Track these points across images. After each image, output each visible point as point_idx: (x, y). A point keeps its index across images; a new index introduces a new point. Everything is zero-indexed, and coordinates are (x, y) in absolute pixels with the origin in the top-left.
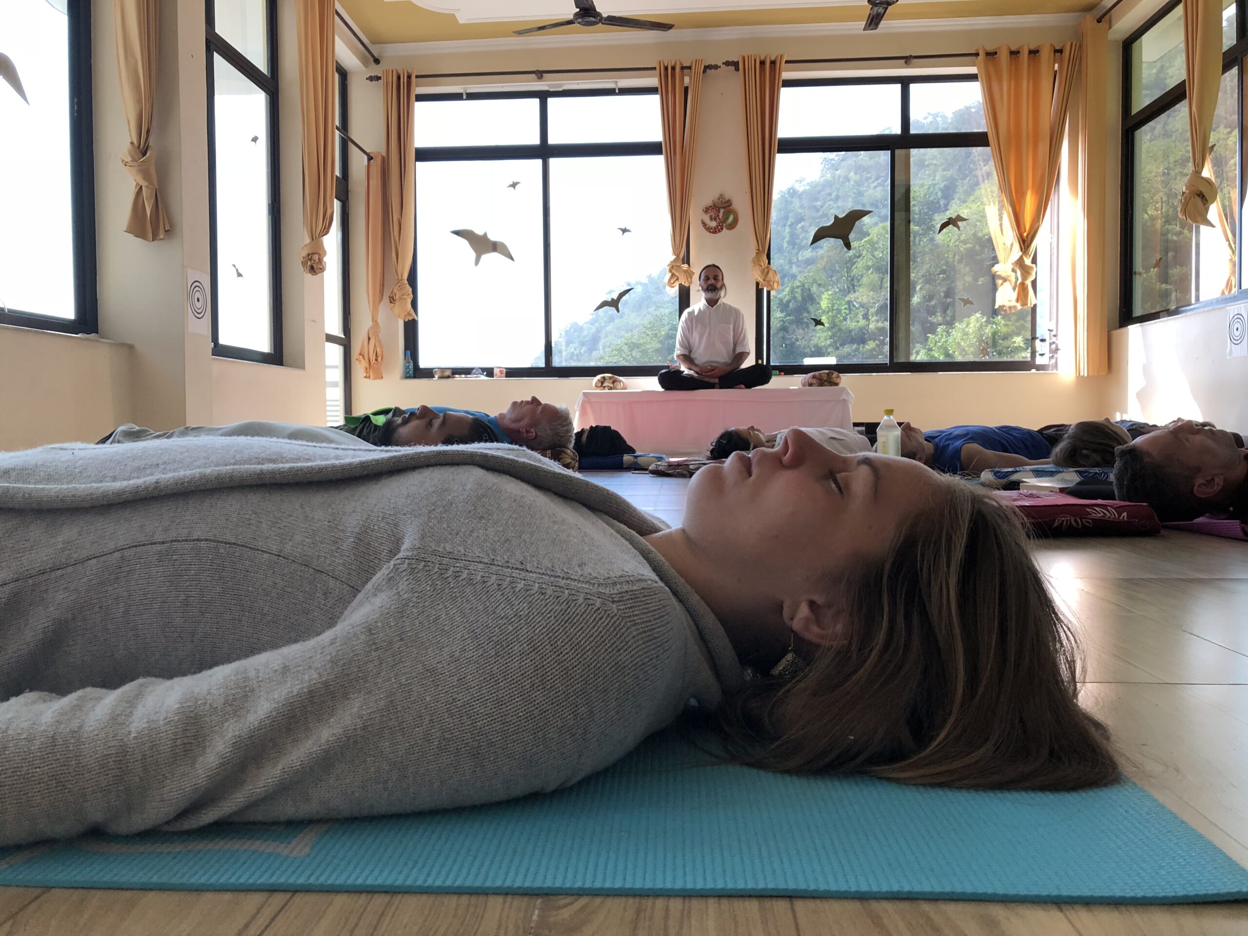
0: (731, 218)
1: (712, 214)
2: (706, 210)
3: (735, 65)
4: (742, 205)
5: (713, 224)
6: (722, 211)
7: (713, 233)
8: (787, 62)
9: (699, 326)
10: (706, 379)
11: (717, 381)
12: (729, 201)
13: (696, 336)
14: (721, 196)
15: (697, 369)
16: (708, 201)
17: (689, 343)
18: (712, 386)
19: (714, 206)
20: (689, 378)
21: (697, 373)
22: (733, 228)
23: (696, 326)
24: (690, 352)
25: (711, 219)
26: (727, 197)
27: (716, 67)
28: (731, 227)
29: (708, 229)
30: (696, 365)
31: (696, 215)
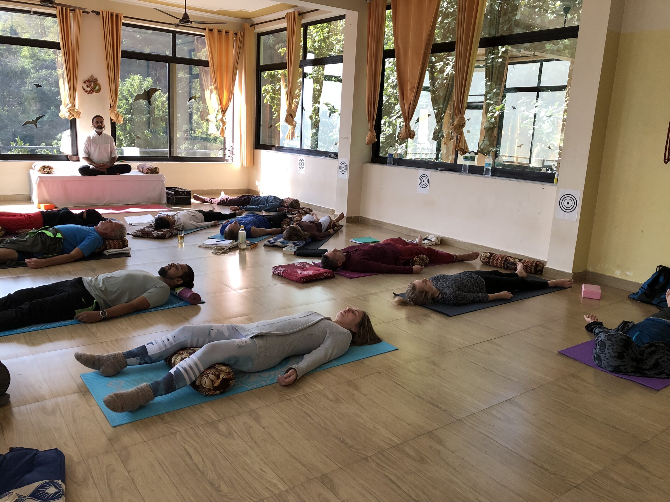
0: (97, 87)
1: (87, 84)
2: (85, 82)
3: (98, 13)
4: (103, 81)
5: (89, 89)
6: (93, 83)
7: (89, 93)
8: (124, 17)
9: (94, 144)
10: (100, 170)
11: (106, 171)
12: (96, 79)
13: (92, 149)
14: (92, 76)
15: (96, 165)
16: (86, 77)
17: (88, 151)
18: (103, 173)
19: (89, 80)
20: (93, 169)
21: (95, 167)
22: (99, 92)
23: (92, 144)
24: (89, 155)
25: (87, 87)
26: (95, 77)
27: (88, 13)
28: (98, 91)
29: (86, 91)
30: (94, 163)
31: (80, 85)
